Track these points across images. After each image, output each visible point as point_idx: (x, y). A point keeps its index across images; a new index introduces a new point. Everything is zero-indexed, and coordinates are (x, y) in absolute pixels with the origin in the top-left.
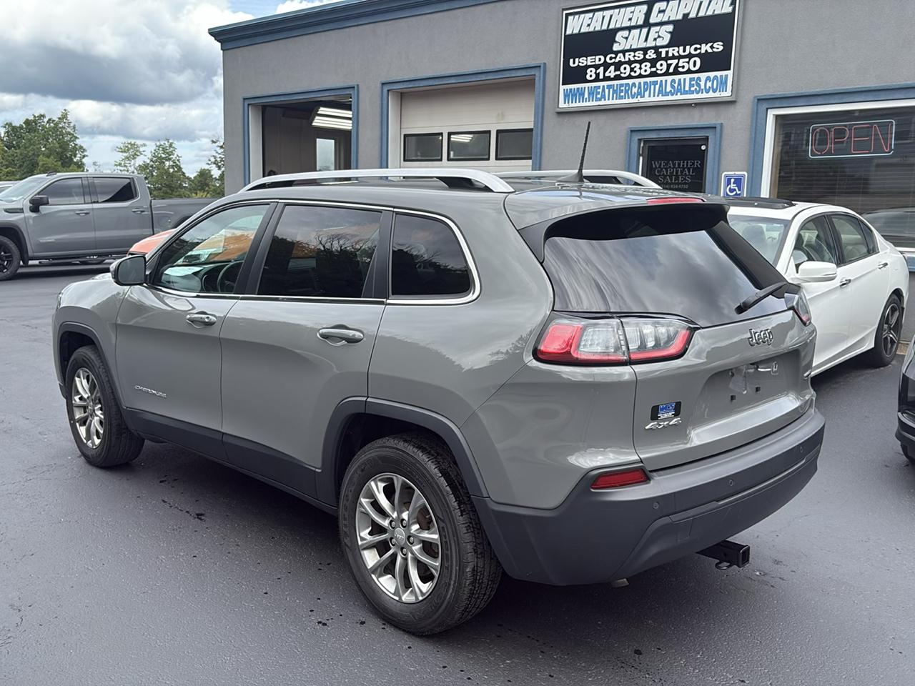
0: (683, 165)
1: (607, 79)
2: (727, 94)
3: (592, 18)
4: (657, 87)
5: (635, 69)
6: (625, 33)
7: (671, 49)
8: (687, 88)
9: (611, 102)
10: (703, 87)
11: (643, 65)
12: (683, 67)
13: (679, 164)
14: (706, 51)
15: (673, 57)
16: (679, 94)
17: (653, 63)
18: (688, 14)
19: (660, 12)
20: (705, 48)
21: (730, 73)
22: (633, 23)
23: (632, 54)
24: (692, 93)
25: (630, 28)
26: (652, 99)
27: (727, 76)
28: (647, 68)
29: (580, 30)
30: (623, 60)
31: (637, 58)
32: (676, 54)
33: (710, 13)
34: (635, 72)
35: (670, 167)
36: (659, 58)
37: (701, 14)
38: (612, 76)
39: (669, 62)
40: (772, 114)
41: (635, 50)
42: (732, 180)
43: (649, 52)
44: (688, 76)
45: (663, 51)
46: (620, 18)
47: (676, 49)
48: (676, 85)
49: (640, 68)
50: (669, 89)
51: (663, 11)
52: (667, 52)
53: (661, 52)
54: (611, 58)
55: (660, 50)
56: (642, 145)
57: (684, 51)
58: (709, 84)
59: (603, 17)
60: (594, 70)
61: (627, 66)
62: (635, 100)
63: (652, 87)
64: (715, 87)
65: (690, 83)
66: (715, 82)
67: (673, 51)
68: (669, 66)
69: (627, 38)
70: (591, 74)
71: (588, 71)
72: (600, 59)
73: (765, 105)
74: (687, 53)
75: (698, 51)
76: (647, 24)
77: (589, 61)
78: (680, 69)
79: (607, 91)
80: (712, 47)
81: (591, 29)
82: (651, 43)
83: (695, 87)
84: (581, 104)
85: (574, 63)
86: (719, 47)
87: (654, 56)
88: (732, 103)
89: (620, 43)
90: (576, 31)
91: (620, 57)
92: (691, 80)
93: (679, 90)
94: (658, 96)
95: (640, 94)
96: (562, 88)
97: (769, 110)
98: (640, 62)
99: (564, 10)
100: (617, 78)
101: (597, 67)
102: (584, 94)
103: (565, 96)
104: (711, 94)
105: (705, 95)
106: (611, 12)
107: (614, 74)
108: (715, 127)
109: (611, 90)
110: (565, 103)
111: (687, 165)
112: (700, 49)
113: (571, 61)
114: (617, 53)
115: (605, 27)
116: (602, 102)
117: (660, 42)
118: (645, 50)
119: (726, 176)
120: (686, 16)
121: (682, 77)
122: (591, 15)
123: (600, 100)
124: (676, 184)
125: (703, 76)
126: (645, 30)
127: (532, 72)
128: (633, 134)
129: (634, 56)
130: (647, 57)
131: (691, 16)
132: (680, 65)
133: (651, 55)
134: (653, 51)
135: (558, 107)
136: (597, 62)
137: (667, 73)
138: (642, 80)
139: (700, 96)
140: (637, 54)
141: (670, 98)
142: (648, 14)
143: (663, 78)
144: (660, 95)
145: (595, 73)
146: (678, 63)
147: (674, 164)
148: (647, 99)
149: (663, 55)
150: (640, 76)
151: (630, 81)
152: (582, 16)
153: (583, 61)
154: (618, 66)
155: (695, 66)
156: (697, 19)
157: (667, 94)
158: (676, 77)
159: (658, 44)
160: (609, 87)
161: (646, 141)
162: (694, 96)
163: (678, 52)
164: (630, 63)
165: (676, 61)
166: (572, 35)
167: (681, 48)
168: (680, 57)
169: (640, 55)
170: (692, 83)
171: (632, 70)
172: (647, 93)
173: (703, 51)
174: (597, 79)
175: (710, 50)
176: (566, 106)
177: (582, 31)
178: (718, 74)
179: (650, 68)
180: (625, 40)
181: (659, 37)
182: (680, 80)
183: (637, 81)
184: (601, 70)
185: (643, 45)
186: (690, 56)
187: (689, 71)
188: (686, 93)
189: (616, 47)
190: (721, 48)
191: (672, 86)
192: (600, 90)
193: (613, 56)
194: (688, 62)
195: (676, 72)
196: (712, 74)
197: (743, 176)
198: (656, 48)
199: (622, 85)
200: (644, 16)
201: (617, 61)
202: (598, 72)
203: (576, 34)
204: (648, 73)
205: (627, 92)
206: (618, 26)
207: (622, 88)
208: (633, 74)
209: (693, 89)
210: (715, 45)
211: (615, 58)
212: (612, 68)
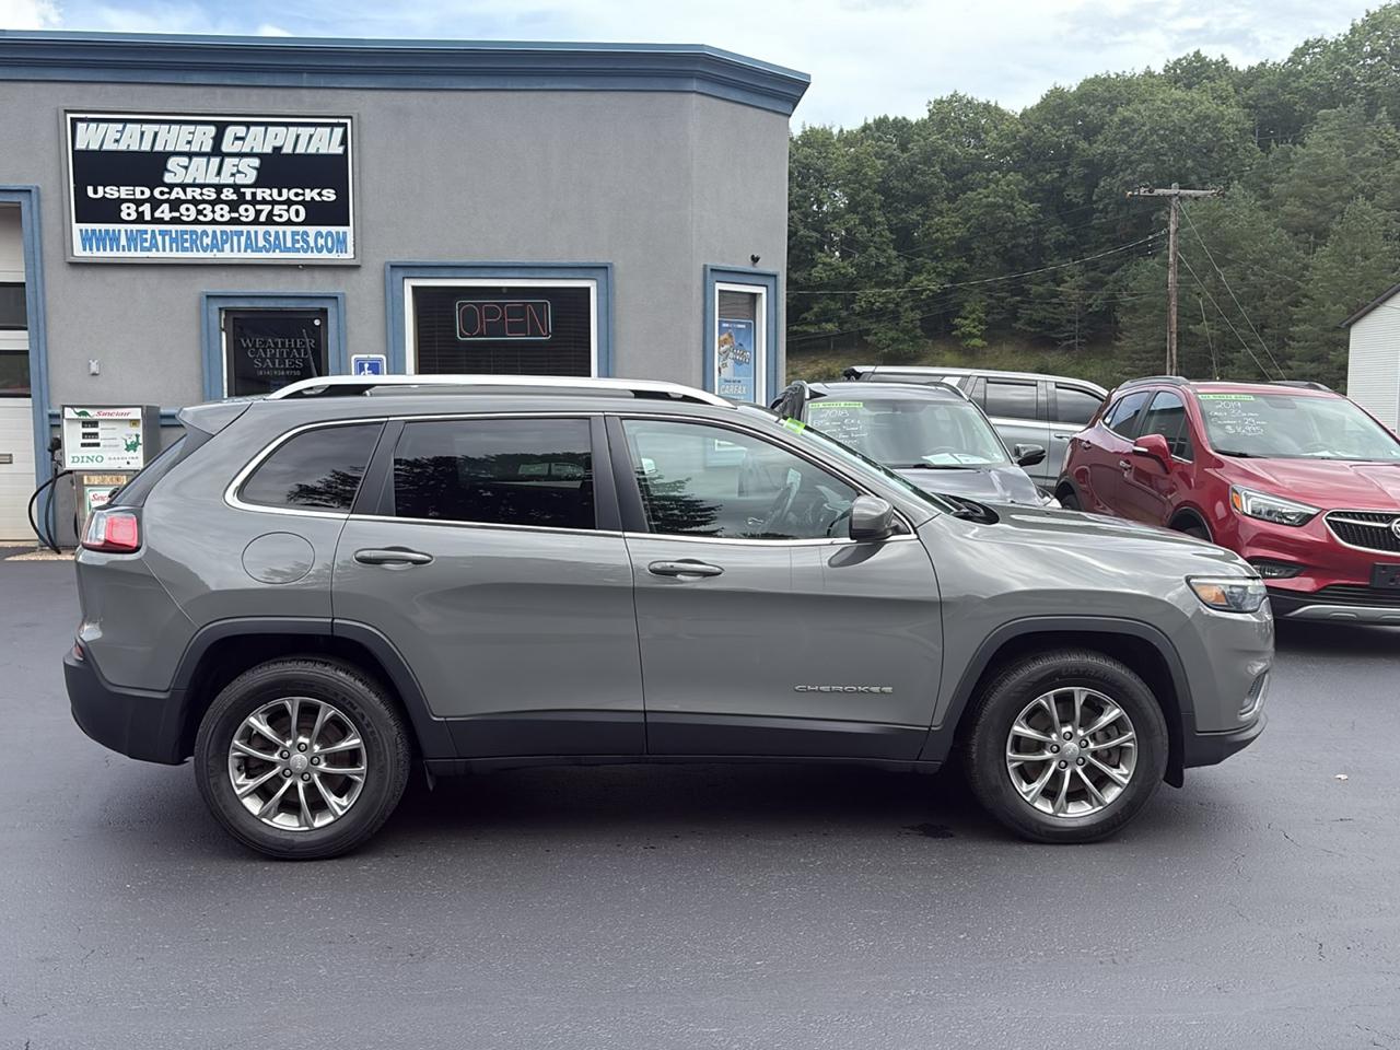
0: (290, 345)
1: (155, 221)
2: (348, 256)
3: (122, 132)
4: (243, 239)
5: (204, 212)
6: (184, 161)
7: (259, 191)
8: (289, 244)
9: (167, 254)
10: (312, 244)
11: (217, 208)
12: (281, 216)
13: (283, 344)
14: (312, 198)
15: (264, 202)
16: (277, 251)
17: (234, 206)
18: (281, 148)
19: (237, 138)
20: (310, 194)
21: (349, 230)
22: (195, 148)
23: (198, 190)
24: (298, 250)
25: (190, 155)
26: (236, 255)
27: (345, 233)
28: (222, 212)
29: (101, 145)
30: (183, 197)
31: (206, 197)
32: (269, 198)
33: (312, 150)
34: (205, 216)
35: (269, 347)
36: (242, 199)
37: (300, 150)
38: (167, 219)
39: (258, 207)
40: (409, 284)
41: (202, 186)
42: (366, 366)
43: (225, 190)
44: (289, 229)
45: (248, 193)
46: (171, 138)
47: (268, 191)
48: (272, 239)
49: (213, 212)
50: (261, 243)
51: (242, 139)
52: (254, 194)
53: (244, 193)
54: (162, 193)
55: (242, 190)
56: (223, 316)
57: (280, 195)
58: (321, 242)
59: (142, 134)
60: (133, 207)
61: (192, 207)
62: (208, 255)
63: (235, 238)
64: (330, 245)
65: (293, 239)
66: (329, 239)
67: (261, 193)
68: (258, 213)
69: (186, 168)
70: (128, 211)
71: (124, 207)
72: (142, 193)
73: (401, 273)
74: (284, 198)
75: (301, 198)
76: (216, 151)
77: (124, 192)
78: (276, 219)
79: (159, 238)
80: (320, 194)
81: (122, 147)
82: (225, 179)
83: (301, 243)
84: (115, 254)
85: (95, 192)
86: (330, 195)
87: (234, 197)
88: (357, 267)
89: (175, 171)
90: (94, 146)
91: (177, 193)
92: (294, 234)
93: (277, 245)
94: (245, 251)
95: (214, 246)
96: (77, 227)
97: (406, 281)
98: (213, 203)
99: (67, 111)
100: (175, 221)
101: (139, 203)
102: (118, 239)
103: (83, 240)
104: (325, 255)
105: (316, 255)
106: (155, 127)
107: (170, 216)
108: (336, 298)
109: (167, 238)
110: (85, 250)
111: (296, 344)
112: (303, 195)
113: (90, 189)
114: (171, 187)
115: (146, 147)
116: (153, 254)
117: (240, 179)
118: (219, 188)
119: (357, 360)
120: (277, 149)
121: (280, 229)
122: (120, 126)
123: (149, 250)
124: (281, 369)
125: (312, 230)
126: (215, 161)
127: (15, 198)
128: (211, 300)
129: (201, 194)
130: (223, 197)
131: (285, 151)
132: (275, 212)
133: (228, 194)
134: (231, 190)
135: (73, 255)
136: (138, 196)
137: (256, 222)
138: (218, 228)
139: (309, 255)
140: (205, 191)
141: (264, 255)
142: (218, 139)
143: (252, 228)
144: (249, 250)
145: (137, 211)
146: (272, 210)
147: (276, 344)
148: (227, 254)
149: (248, 197)
150: (213, 222)
151: (199, 228)
152: (103, 126)
153: (112, 192)
154: (175, 205)
155: (297, 216)
156: (293, 156)
157: (259, 250)
158: (272, 229)
159: (239, 182)
160: (163, 233)
161: (228, 311)
162: (301, 255)
163: (271, 195)
164: (195, 202)
165: (270, 207)
166: (87, 153)
167: (275, 191)
168: (273, 203)
169: (211, 194)
170: (297, 237)
171: (200, 212)
172: (227, 246)
173: (308, 199)
174: (140, 219)
175: (317, 198)
176: (88, 253)
177: (105, 148)
178: (334, 229)
179: (229, 212)
180: (184, 171)
181: (239, 172)
182: (277, 233)
183: (210, 229)
184: (146, 208)
185: (216, 181)
186: (289, 202)
187: (289, 222)
188: (288, 250)
189: (168, 178)
190: (333, 197)
191: (266, 240)
192: (148, 236)
193: (166, 190)
194: (288, 211)
195: (270, 221)
196: (324, 229)
197: (381, 360)
198: (236, 188)
199: (186, 232)
200: (211, 141)
201: (173, 196)
202: (141, 209)
203: (94, 151)
204: (227, 218)
205: (193, 242)
206: (170, 148)
207: (185, 236)
208: (201, 218)
209: (297, 246)
210: (324, 192)
211: (170, 193)
212: (166, 207)
